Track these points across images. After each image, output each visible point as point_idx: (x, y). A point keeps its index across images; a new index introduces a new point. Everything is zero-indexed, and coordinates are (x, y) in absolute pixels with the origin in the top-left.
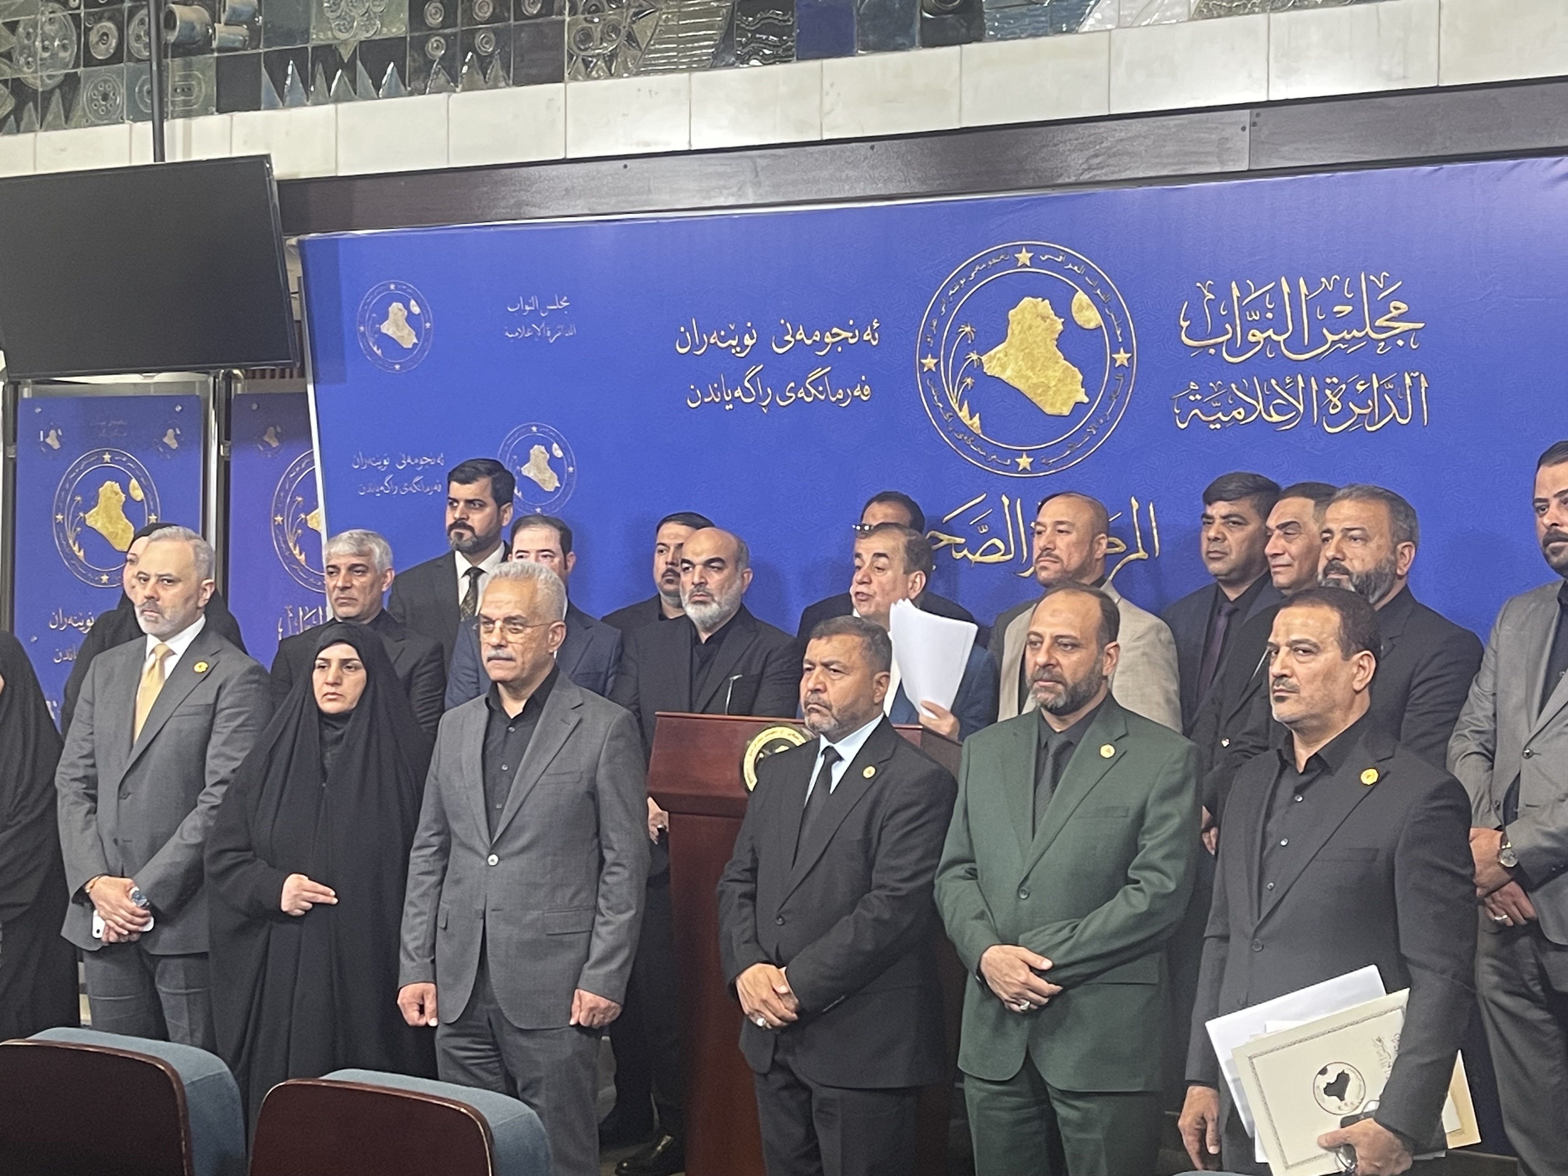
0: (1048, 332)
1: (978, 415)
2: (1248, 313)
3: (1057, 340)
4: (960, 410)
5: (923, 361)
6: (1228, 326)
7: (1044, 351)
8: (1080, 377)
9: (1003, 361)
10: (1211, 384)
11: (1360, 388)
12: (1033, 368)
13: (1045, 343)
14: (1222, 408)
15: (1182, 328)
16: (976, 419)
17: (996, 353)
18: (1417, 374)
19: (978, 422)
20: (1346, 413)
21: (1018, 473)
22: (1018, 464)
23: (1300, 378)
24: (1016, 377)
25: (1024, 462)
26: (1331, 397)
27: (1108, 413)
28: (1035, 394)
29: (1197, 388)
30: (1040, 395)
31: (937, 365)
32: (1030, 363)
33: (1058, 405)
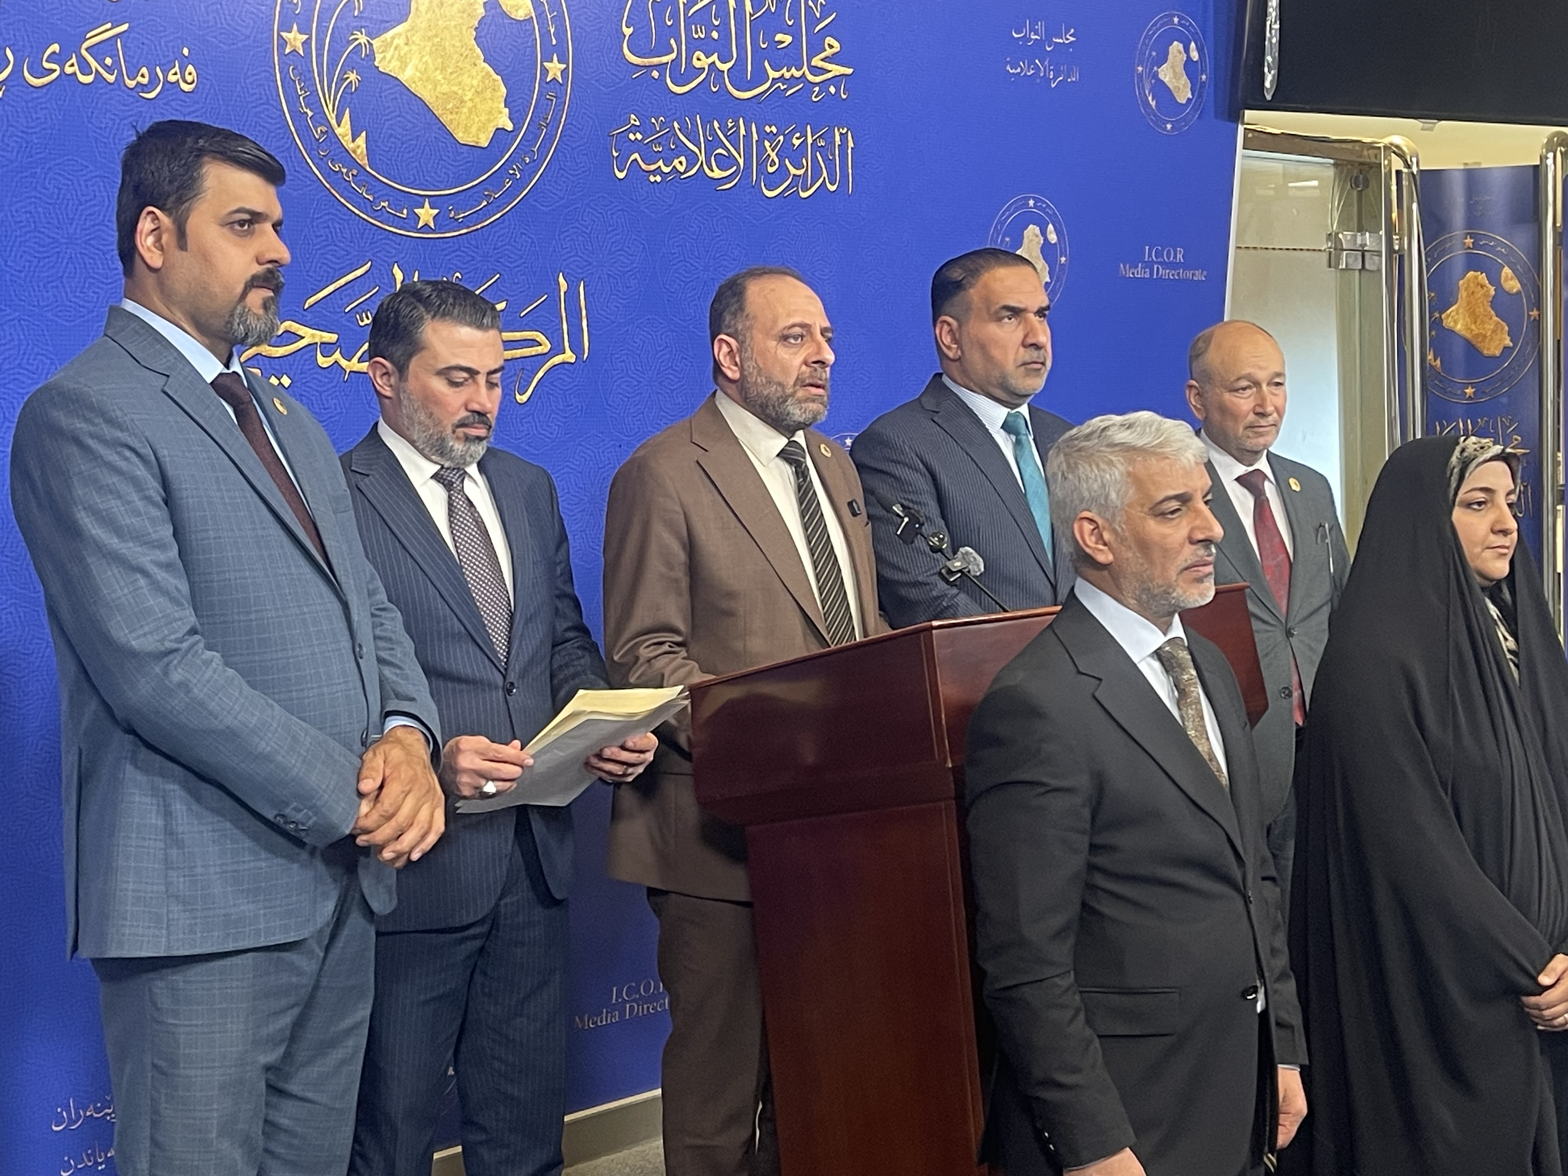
0: (465, 15)
1: (364, 134)
2: (693, 27)
3: (476, 29)
4: (339, 125)
5: (284, 34)
6: (672, 41)
7: (459, 44)
8: (504, 90)
9: (402, 54)
10: (653, 120)
11: (796, 142)
12: (443, 69)
13: (461, 33)
14: (663, 155)
15: (625, 36)
16: (361, 141)
17: (393, 38)
18: (846, 129)
19: (364, 146)
20: (782, 171)
21: (419, 231)
22: (419, 218)
23: (741, 121)
24: (420, 79)
25: (426, 214)
26: (769, 149)
27: (535, 150)
28: (445, 109)
29: (638, 123)
30: (451, 113)
31: (306, 44)
32: (440, 60)
33: (474, 130)
